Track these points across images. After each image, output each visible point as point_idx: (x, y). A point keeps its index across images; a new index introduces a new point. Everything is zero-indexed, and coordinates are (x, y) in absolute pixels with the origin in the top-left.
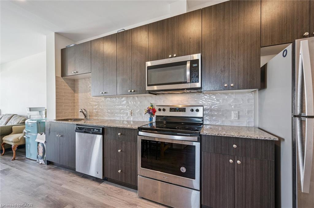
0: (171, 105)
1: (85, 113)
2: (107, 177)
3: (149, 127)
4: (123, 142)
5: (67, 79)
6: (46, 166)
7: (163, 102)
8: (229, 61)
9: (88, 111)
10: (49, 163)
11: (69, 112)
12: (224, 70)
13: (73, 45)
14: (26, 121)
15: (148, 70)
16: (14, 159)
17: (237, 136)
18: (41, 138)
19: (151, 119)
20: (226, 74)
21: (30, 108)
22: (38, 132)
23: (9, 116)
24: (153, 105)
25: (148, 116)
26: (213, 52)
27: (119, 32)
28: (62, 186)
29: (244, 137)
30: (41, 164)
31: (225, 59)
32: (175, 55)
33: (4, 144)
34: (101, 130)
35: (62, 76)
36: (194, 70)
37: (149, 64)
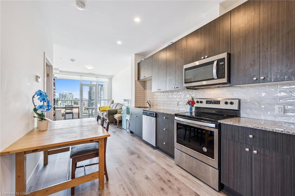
0: (208, 98)
1: (150, 103)
2: (159, 146)
3: (189, 114)
4: (167, 124)
5: (140, 81)
6: (130, 134)
7: (202, 95)
8: (260, 54)
9: (151, 101)
10: (131, 132)
11: (142, 103)
12: (254, 64)
13: (143, 59)
14: (123, 107)
15: (186, 71)
16: (118, 128)
17: (251, 127)
18: (128, 117)
19: (191, 109)
20: (256, 68)
21: (124, 100)
22: (127, 114)
23: (117, 104)
24: (194, 98)
25: (189, 107)
26: (242, 48)
27: (169, 45)
28: (135, 145)
29: (258, 128)
30: (128, 132)
31: (255, 52)
32: (206, 57)
33: (115, 119)
34: (155, 114)
35: (138, 80)
36: (221, 68)
37: (185, 67)
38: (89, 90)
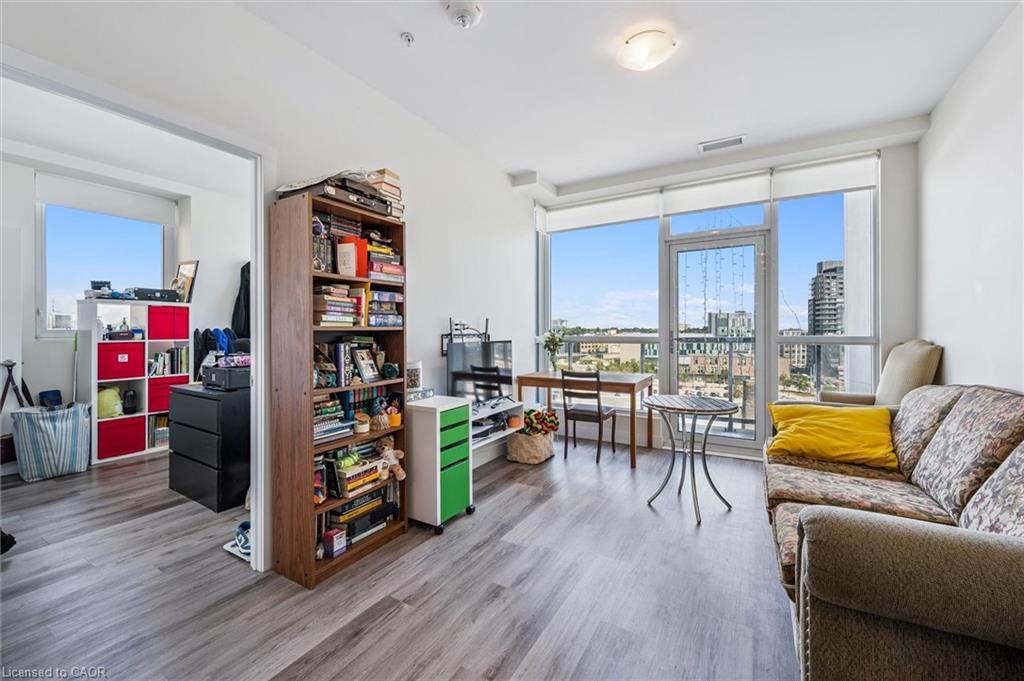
38: (811, 298)
